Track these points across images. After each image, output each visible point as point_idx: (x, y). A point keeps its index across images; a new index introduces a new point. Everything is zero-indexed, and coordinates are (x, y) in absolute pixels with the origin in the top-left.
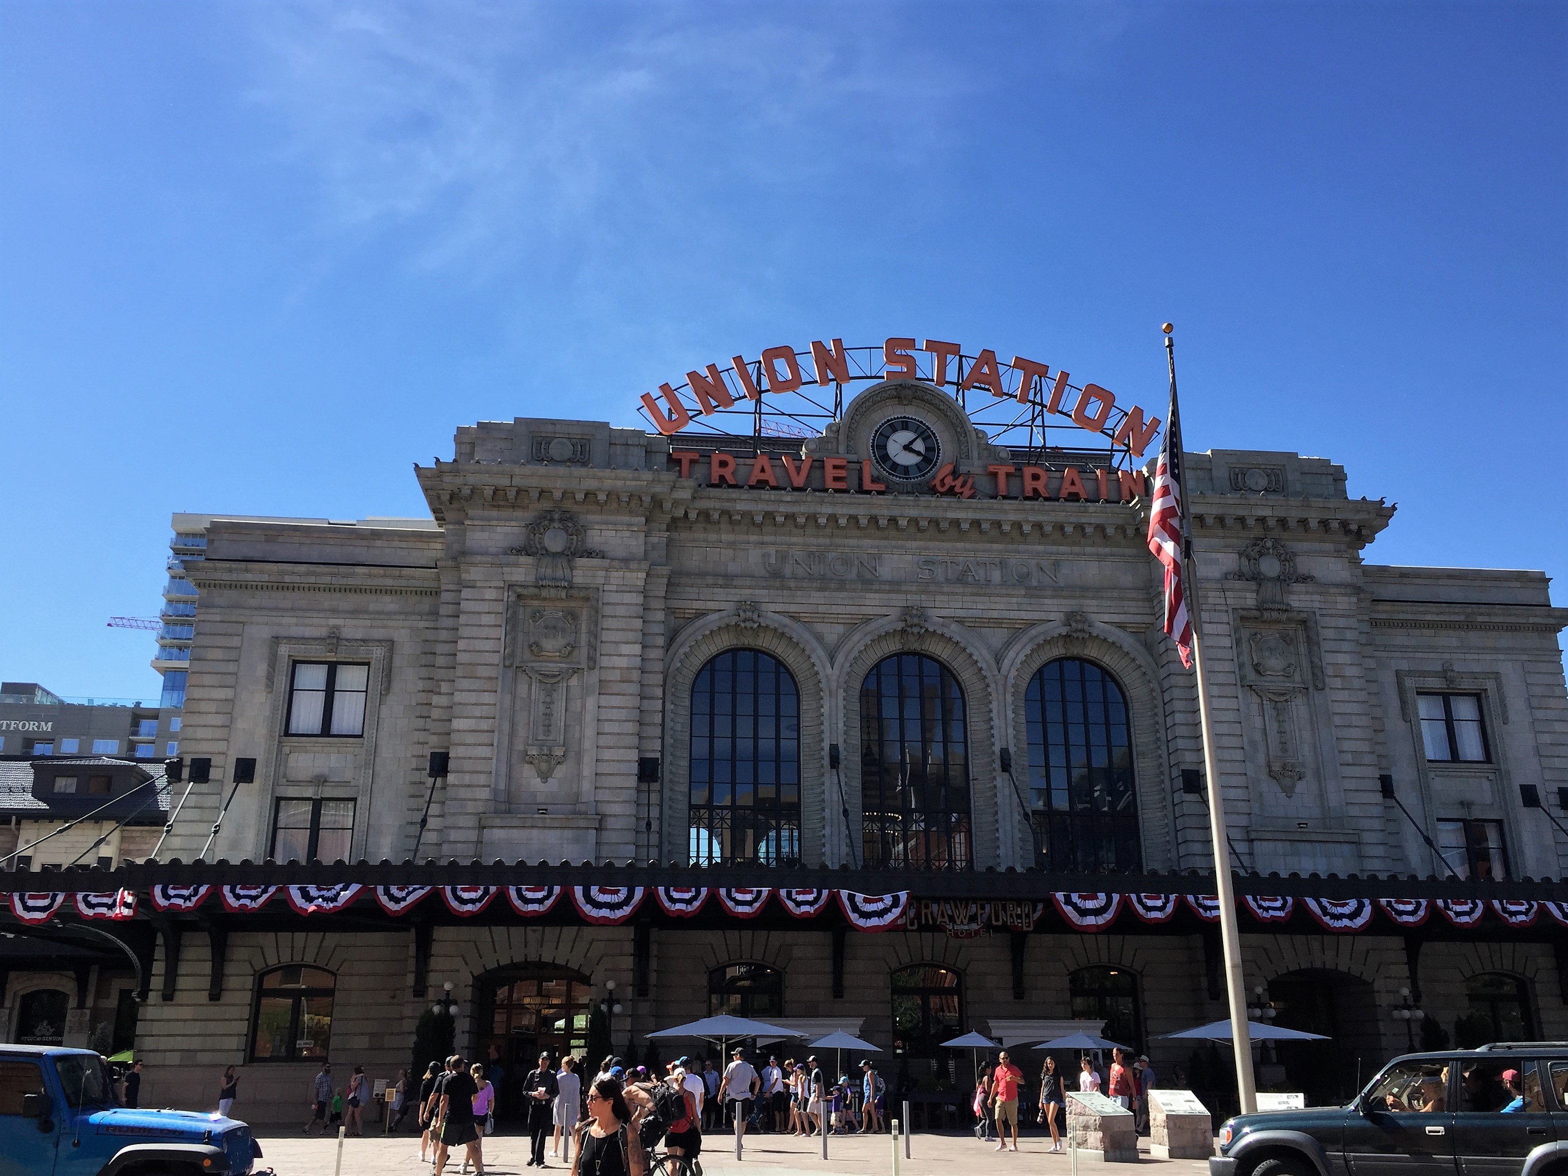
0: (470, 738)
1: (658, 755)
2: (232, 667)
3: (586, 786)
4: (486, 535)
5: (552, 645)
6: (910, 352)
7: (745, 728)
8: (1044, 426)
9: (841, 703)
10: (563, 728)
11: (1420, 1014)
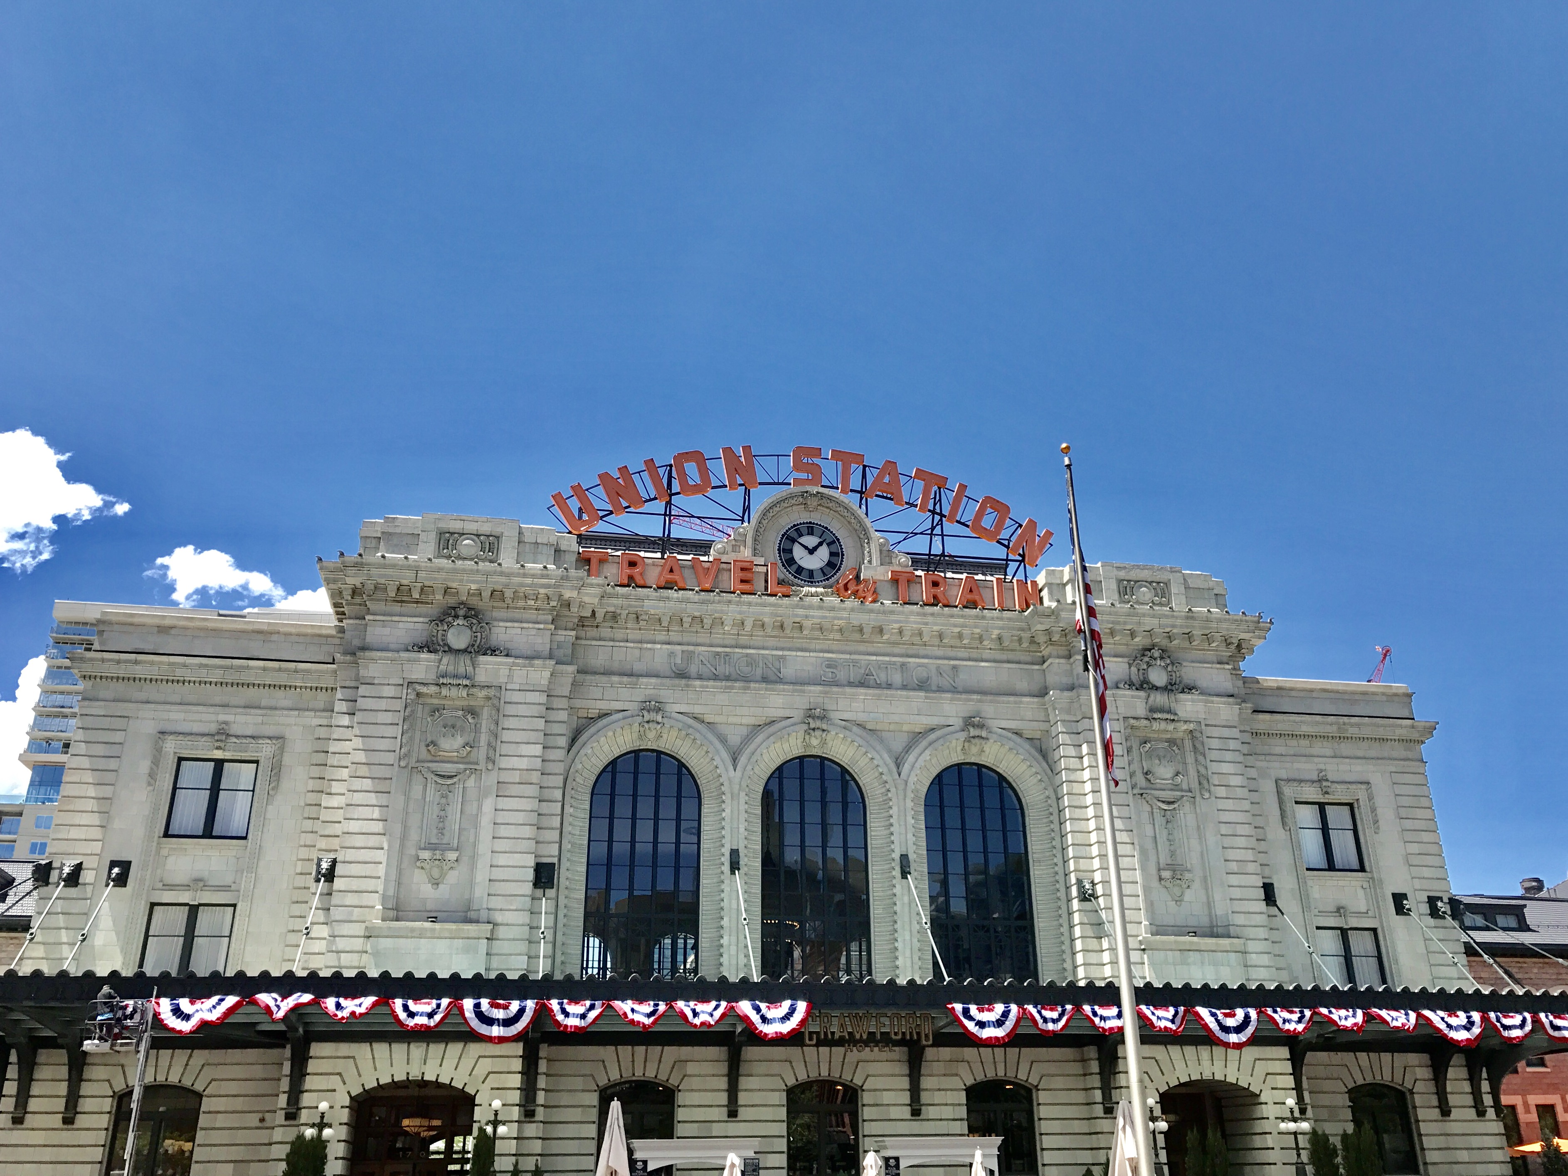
0: (359, 841)
1: (555, 860)
2: (113, 764)
3: (479, 892)
4: (387, 631)
5: (451, 744)
6: (816, 461)
7: (645, 832)
8: (942, 535)
9: (743, 807)
10: (457, 831)
11: (1305, 1126)
